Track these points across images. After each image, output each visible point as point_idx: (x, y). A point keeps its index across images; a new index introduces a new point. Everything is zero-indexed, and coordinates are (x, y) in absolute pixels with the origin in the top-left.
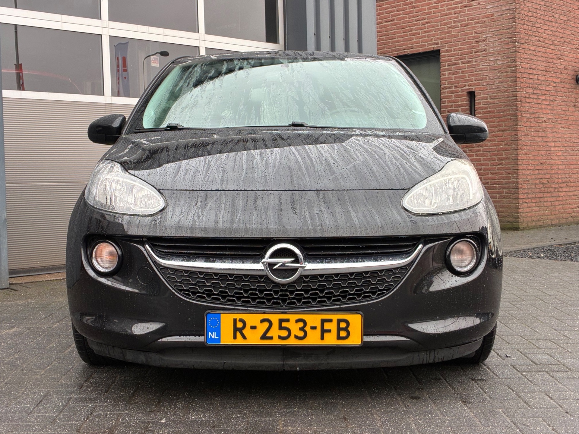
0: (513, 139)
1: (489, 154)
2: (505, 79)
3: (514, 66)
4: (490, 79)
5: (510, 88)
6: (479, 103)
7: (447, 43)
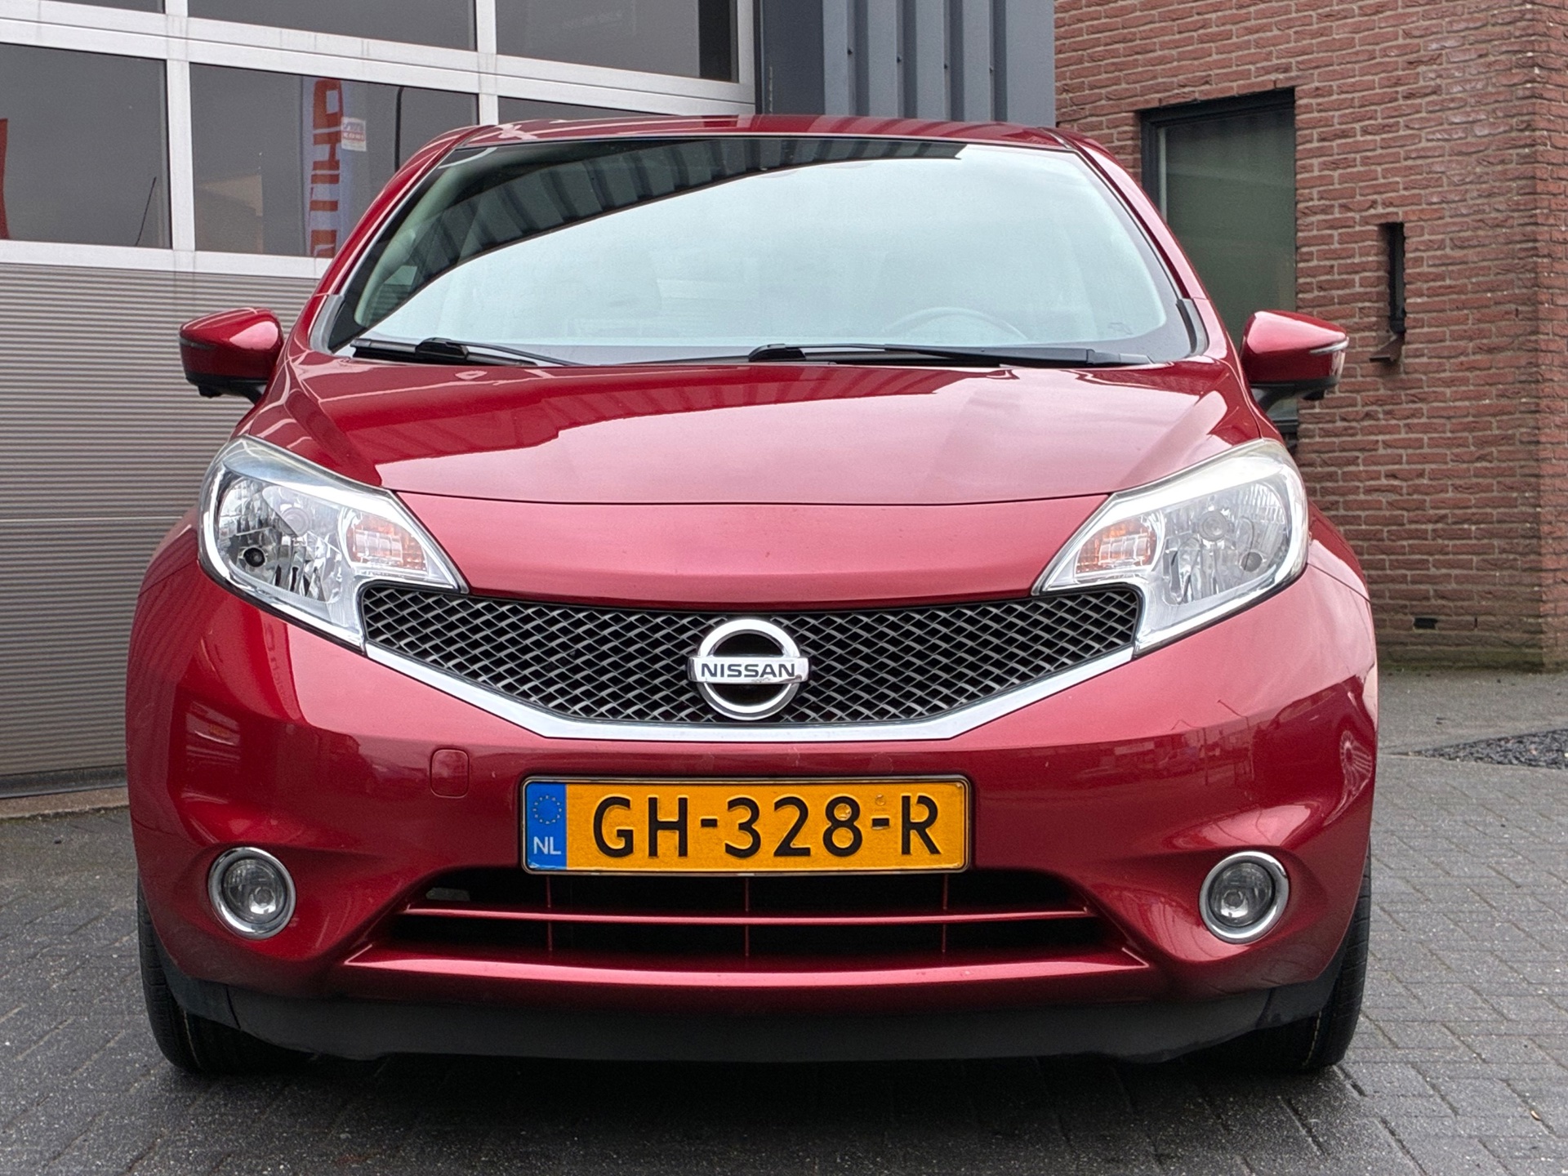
0: (1523, 378)
1: (1448, 427)
2: (1497, 184)
3: (1529, 141)
4: (1451, 183)
5: (1516, 214)
6: (1418, 261)
7: (1317, 67)
